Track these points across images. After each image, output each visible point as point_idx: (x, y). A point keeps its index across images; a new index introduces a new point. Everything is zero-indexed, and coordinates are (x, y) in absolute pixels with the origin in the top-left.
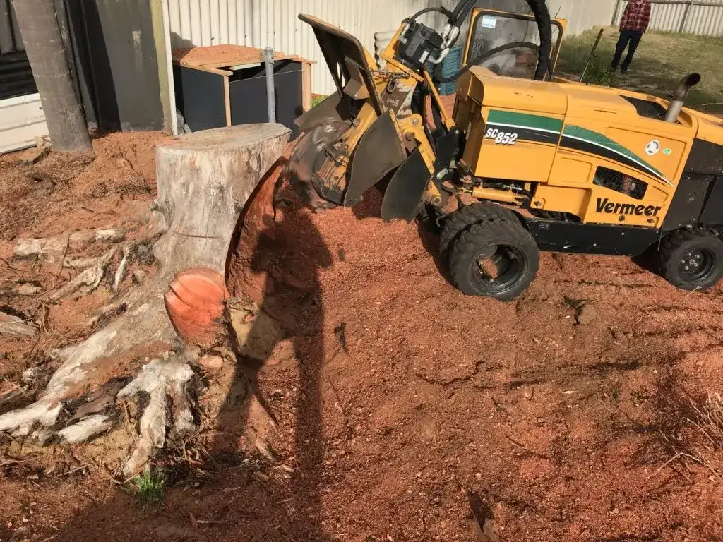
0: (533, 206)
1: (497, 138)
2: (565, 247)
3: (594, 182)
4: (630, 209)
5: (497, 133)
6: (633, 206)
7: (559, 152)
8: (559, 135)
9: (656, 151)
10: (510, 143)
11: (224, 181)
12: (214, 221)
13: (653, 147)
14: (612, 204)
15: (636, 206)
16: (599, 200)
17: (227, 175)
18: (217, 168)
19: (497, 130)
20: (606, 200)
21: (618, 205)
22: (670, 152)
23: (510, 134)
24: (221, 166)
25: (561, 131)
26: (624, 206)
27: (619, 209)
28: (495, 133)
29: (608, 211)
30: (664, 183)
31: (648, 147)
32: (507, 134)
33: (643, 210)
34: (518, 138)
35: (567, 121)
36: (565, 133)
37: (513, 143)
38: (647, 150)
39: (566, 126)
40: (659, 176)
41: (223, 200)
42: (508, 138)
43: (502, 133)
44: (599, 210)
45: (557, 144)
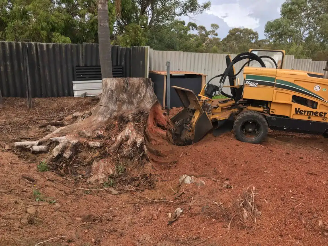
0: (271, 113)
1: (250, 85)
2: (285, 129)
3: (292, 101)
4: (312, 113)
5: (250, 83)
6: (313, 112)
7: (275, 89)
8: (274, 83)
9: (319, 90)
10: (255, 86)
11: (113, 89)
12: (108, 102)
13: (317, 88)
14: (302, 111)
15: (314, 112)
16: (296, 109)
17: (115, 87)
18: (112, 84)
19: (250, 82)
20: (299, 109)
21: (305, 111)
22: (326, 90)
23: (255, 83)
24: (113, 83)
25: (275, 82)
26: (308, 112)
27: (306, 113)
28: (249, 83)
29: (301, 114)
30: (326, 102)
31: (315, 88)
32: (254, 83)
33: (318, 114)
34: (258, 84)
35: (277, 78)
36: (276, 82)
37: (256, 86)
38: (315, 89)
39: (277, 79)
40: (323, 99)
41: (112, 95)
42: (254, 84)
43: (252, 83)
44: (297, 113)
45: (274, 86)
